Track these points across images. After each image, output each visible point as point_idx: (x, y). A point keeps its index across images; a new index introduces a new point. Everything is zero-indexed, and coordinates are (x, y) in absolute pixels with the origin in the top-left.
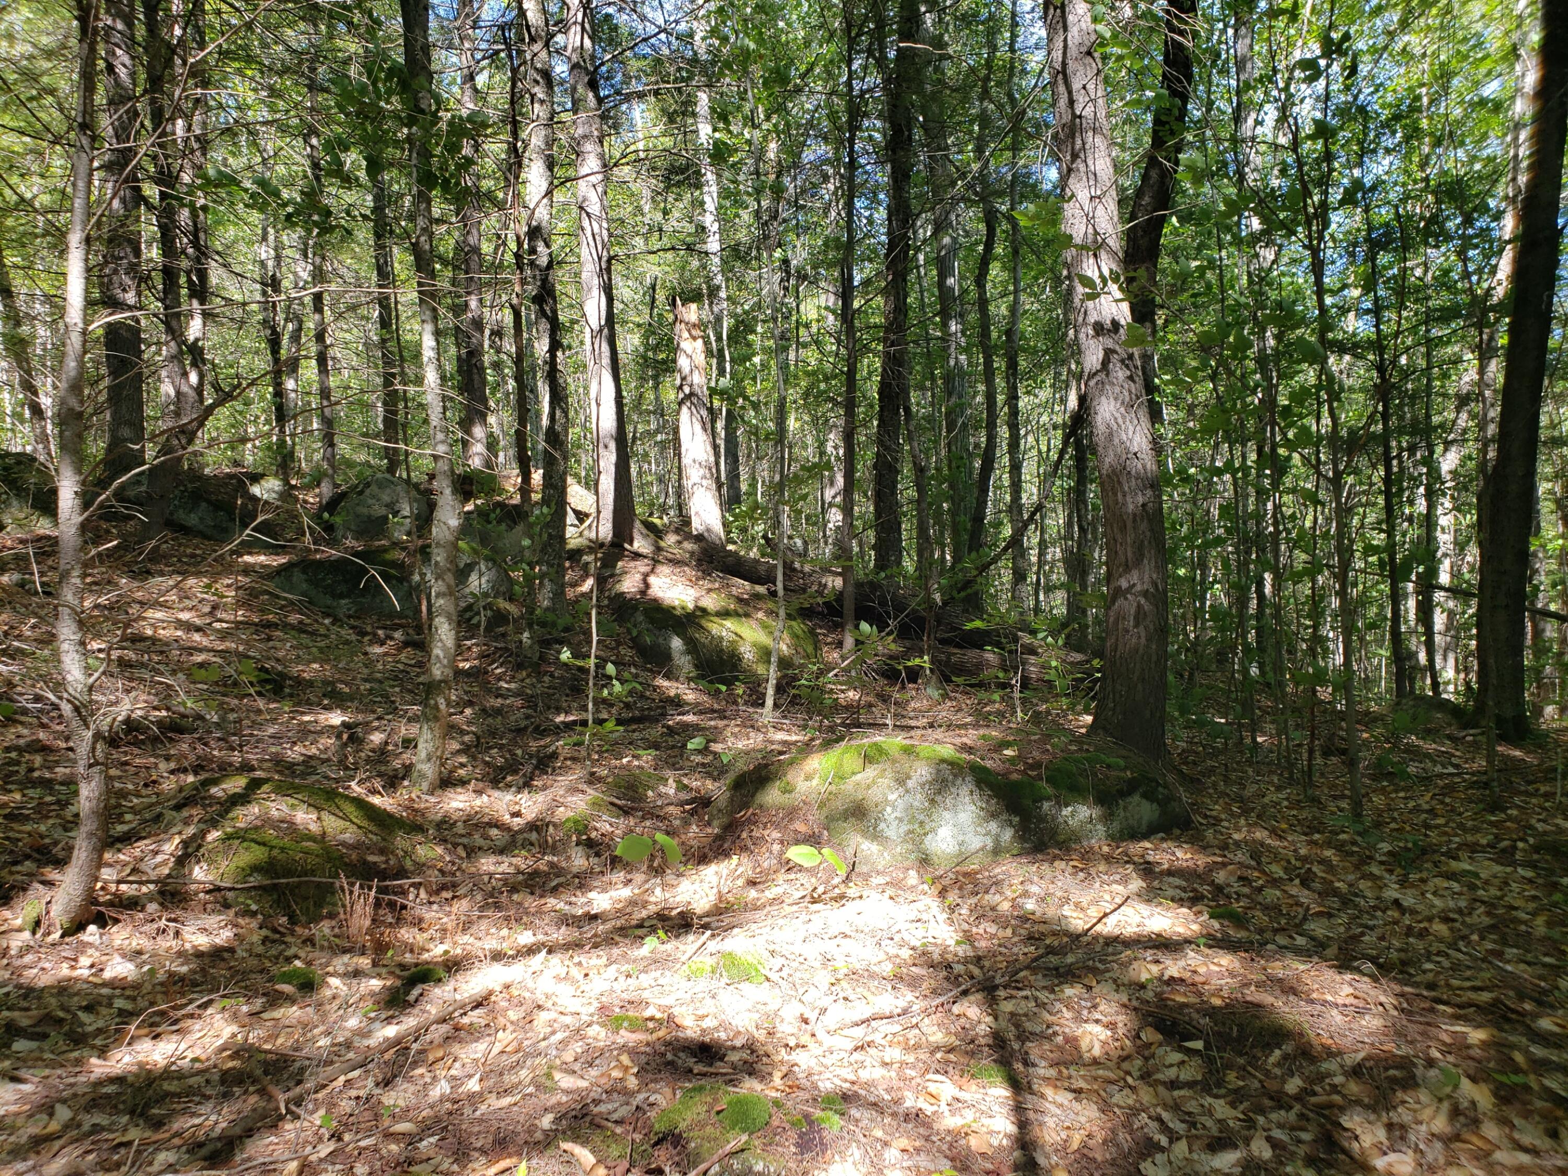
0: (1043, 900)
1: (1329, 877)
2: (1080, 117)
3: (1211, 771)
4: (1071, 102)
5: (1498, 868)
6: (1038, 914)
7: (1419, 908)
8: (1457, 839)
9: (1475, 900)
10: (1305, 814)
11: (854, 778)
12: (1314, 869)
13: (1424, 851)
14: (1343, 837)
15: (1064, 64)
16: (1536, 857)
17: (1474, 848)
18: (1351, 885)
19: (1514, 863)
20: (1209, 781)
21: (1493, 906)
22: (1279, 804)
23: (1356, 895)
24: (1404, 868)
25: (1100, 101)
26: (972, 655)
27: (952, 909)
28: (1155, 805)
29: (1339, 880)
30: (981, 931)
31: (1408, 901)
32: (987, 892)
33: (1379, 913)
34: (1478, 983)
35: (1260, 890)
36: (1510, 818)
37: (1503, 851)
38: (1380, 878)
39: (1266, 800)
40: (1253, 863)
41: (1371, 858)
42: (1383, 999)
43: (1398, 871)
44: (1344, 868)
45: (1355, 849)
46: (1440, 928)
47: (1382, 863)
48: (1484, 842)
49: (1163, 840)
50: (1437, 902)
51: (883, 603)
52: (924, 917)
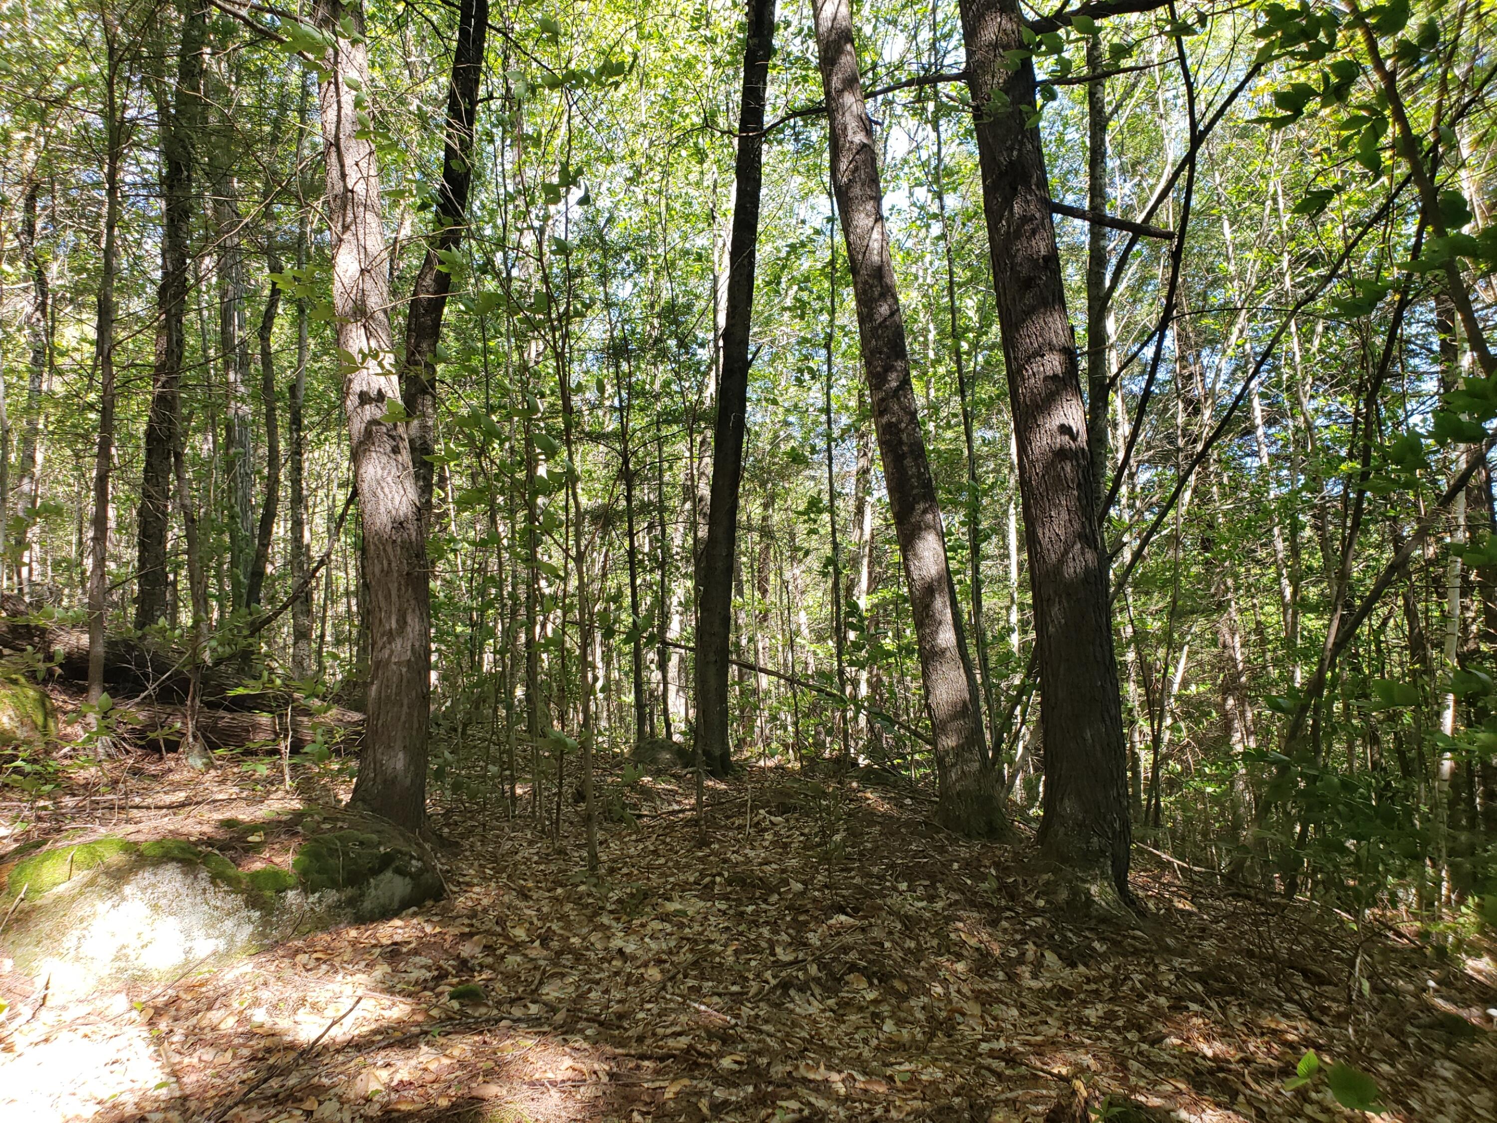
0: (275, 1007)
1: (567, 934)
2: (352, 191)
3: (470, 831)
4: (343, 176)
5: (702, 904)
6: (267, 1026)
7: (639, 953)
8: (672, 879)
9: (682, 938)
10: (553, 867)
11: (55, 890)
12: (554, 927)
13: (646, 896)
14: (582, 888)
15: (337, 137)
16: (729, 889)
17: (684, 887)
18: (584, 939)
19: (712, 898)
20: (466, 844)
21: (696, 942)
22: (529, 859)
23: (587, 949)
24: (628, 915)
25: (372, 180)
26: (244, 718)
27: (159, 1041)
28: (407, 879)
29: (575, 935)
30: (195, 1060)
31: (630, 948)
32: (209, 1008)
33: (606, 965)
34: (678, 1029)
35: (503, 957)
36: (713, 853)
37: (706, 886)
38: (609, 928)
39: (518, 857)
40: (499, 929)
41: (602, 908)
42: (596, 1066)
43: (625, 918)
44: (580, 922)
45: (590, 901)
46: (654, 973)
47: (611, 912)
48: (692, 879)
49: (414, 915)
50: (654, 945)
51: (141, 664)
52: (122, 1056)
